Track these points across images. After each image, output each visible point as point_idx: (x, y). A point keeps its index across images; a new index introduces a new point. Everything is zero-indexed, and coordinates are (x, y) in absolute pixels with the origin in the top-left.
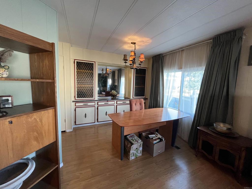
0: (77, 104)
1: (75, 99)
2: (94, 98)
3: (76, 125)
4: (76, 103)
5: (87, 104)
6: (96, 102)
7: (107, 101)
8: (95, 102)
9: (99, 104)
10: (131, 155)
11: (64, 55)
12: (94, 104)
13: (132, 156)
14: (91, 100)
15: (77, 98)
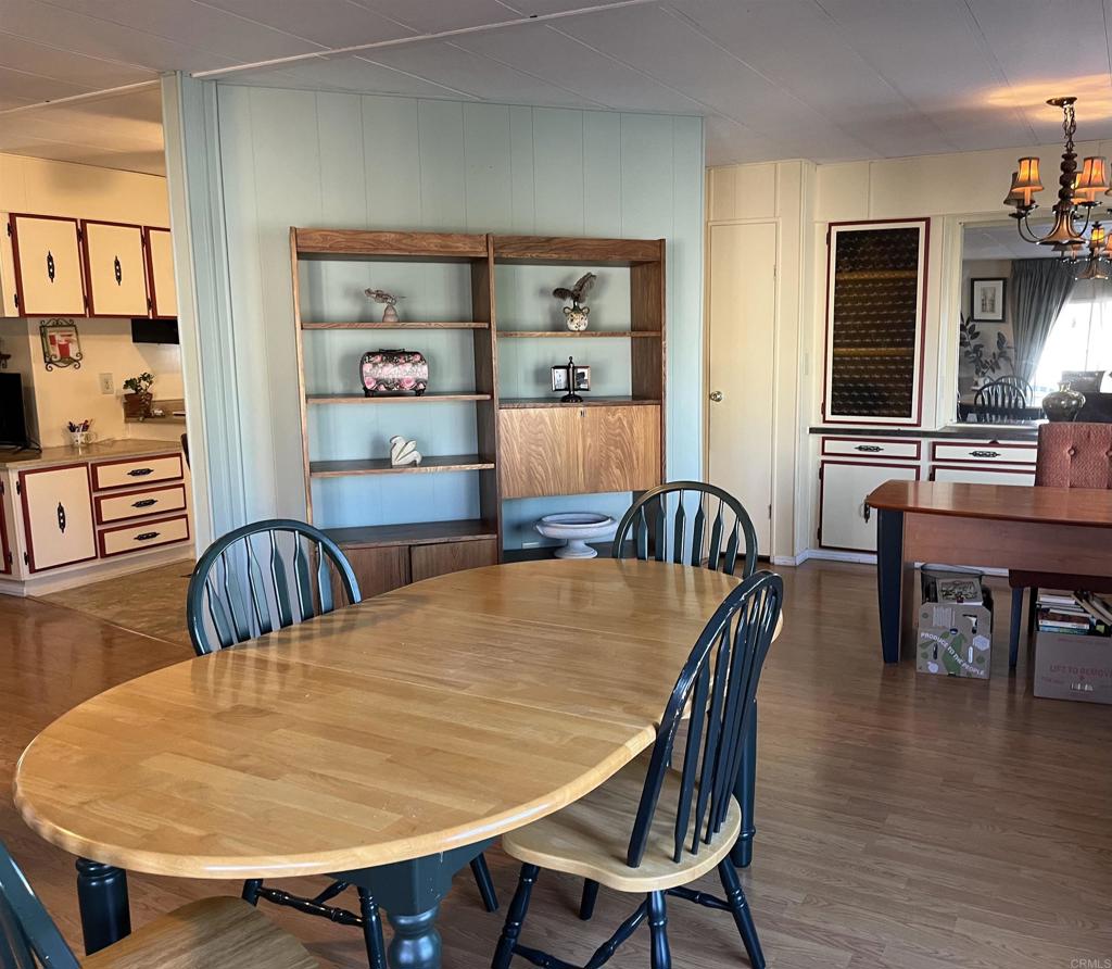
0: (831, 446)
1: (825, 421)
2: (913, 420)
3: (821, 547)
4: (824, 439)
5: (878, 449)
6: (926, 442)
7: (994, 444)
8: (919, 443)
9: (941, 452)
10: (923, 651)
11: (777, 215)
12: (911, 450)
13: (925, 656)
14: (902, 428)
15: (833, 413)
